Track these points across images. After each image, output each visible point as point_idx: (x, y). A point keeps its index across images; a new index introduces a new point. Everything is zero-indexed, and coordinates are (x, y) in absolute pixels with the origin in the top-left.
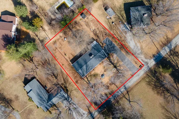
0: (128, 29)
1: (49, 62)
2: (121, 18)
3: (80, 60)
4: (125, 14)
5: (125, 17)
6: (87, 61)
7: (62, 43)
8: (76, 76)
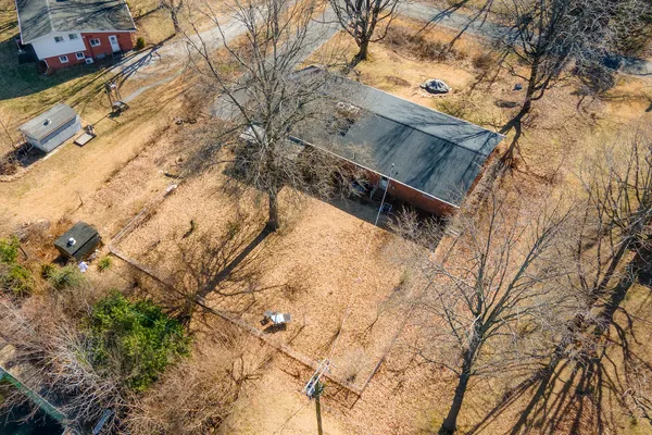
0: (146, 57)
1: (523, 387)
2: (84, 92)
3: (398, 171)
4: (60, 86)
5: (77, 79)
6: (390, 127)
7: (315, 330)
8: (513, 195)
